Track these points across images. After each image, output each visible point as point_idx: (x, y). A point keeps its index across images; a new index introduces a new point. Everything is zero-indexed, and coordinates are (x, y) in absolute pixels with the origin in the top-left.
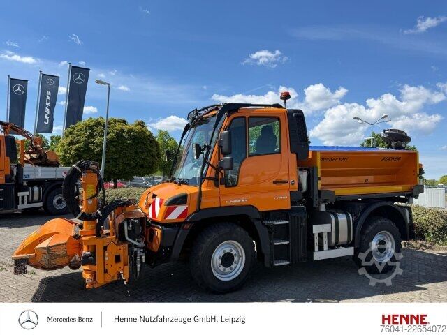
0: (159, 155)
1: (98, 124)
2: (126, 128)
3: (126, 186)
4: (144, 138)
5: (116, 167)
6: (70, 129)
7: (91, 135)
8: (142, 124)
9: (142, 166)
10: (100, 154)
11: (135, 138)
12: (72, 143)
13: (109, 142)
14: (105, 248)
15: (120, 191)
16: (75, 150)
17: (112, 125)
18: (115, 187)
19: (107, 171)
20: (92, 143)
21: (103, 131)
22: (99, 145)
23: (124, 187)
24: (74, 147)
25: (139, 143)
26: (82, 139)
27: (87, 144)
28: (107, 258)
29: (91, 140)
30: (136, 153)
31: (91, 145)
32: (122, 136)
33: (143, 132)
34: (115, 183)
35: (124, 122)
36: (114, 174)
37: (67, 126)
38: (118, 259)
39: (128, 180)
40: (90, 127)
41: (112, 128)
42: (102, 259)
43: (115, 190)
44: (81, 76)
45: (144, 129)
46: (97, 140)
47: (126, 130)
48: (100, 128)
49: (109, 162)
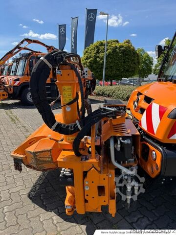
0: (139, 63)
1: (102, 44)
2: (118, 45)
3: (117, 84)
4: (130, 51)
5: (111, 72)
6: (86, 50)
7: (98, 52)
8: (128, 42)
9: (127, 71)
10: (102, 64)
11: (124, 51)
12: (87, 58)
13: (108, 56)
14: (85, 174)
15: (113, 87)
16: (89, 62)
17: (110, 44)
18: (111, 85)
19: (107, 75)
20: (98, 57)
21: (104, 49)
22: (102, 59)
23: (116, 85)
24: (88, 61)
25: (126, 55)
26: (93, 55)
27: (96, 58)
28: (87, 189)
29: (98, 55)
30: (124, 62)
31: (97, 59)
32: (116, 51)
33: (129, 47)
34: (111, 82)
35: (117, 41)
36: (111, 77)
37: (85, 48)
38: (101, 190)
39: (118, 80)
40: (97, 47)
41: (110, 46)
42: (82, 187)
43: (111, 87)
44: (93, 16)
45: (130, 45)
46: (101, 55)
47: (118, 47)
48: (103, 47)
49: (107, 69)
